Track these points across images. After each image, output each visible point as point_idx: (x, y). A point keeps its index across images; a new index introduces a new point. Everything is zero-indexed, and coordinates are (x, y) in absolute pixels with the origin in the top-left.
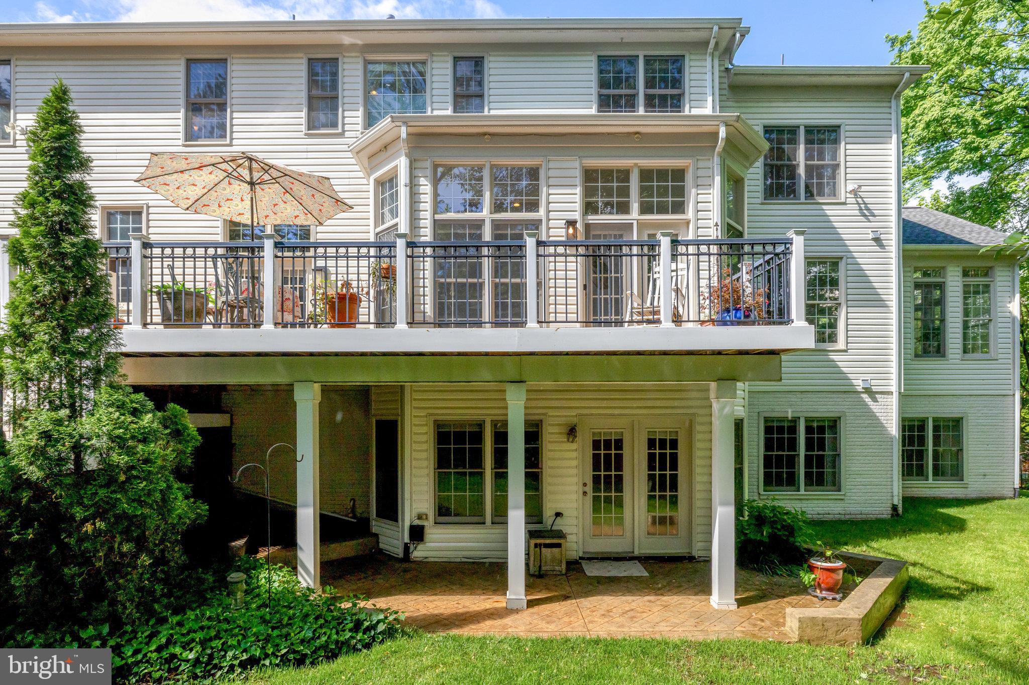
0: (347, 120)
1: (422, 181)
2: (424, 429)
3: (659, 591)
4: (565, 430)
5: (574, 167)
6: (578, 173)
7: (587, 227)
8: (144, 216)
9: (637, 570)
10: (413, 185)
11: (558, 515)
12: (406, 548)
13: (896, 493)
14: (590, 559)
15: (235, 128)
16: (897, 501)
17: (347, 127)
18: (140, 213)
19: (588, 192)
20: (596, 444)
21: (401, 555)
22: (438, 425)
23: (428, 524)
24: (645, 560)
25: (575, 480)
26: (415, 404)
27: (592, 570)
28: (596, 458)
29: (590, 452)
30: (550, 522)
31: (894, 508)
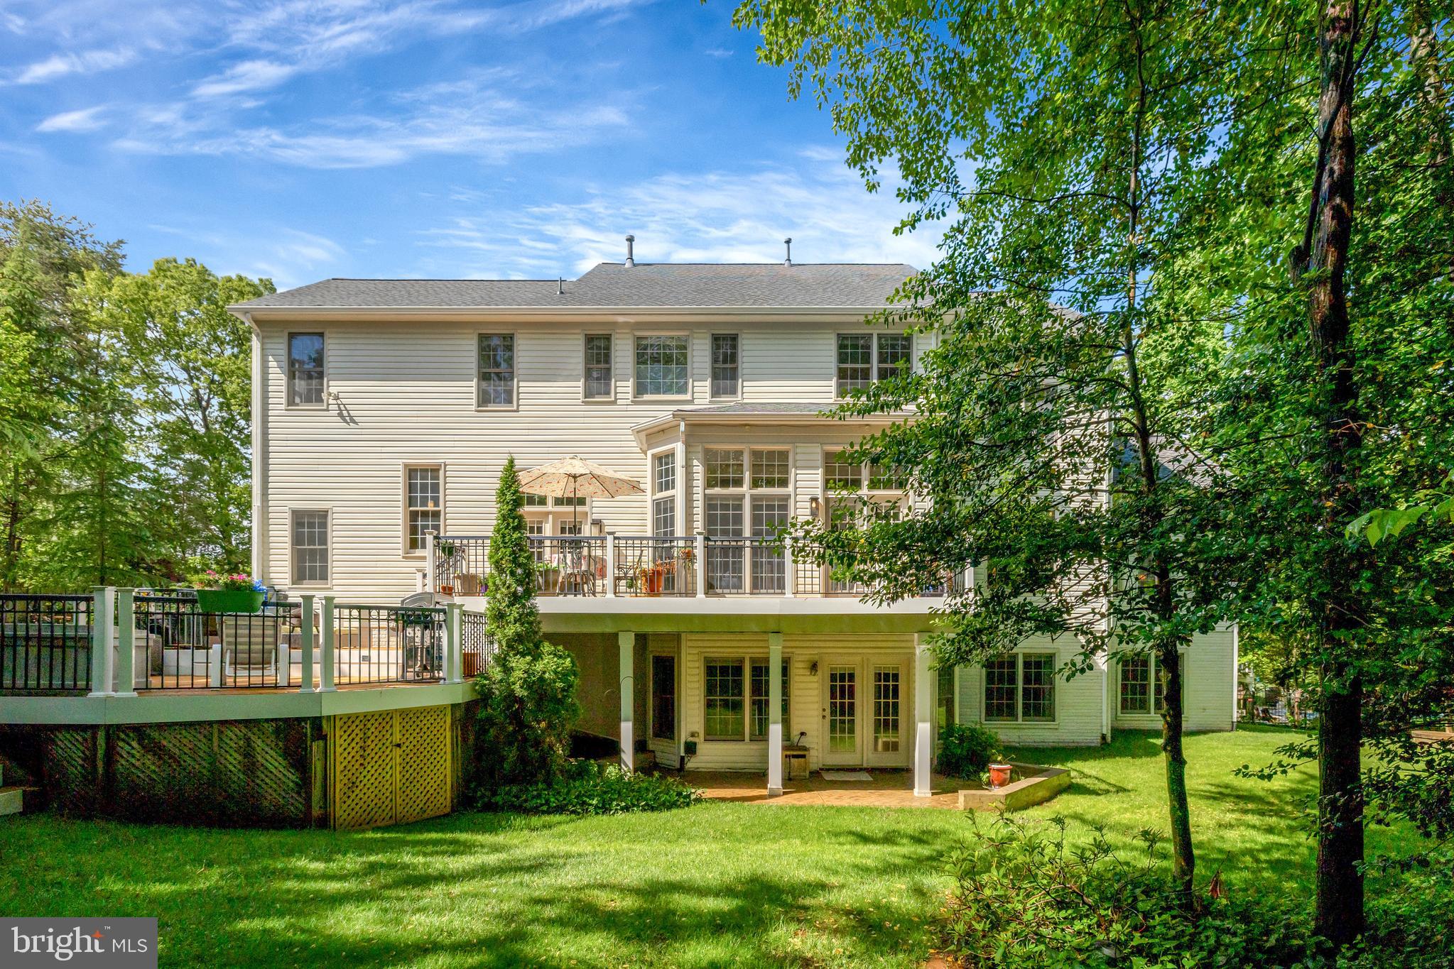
0: (619, 390)
1: (695, 462)
2: (697, 665)
3: (877, 788)
4: (808, 665)
5: (816, 452)
6: (819, 458)
7: (827, 500)
8: (441, 472)
9: (865, 777)
10: (688, 467)
11: (802, 734)
12: (682, 758)
13: (1104, 723)
14: (828, 770)
15: (521, 396)
16: (1106, 730)
17: (619, 396)
18: (438, 470)
19: (829, 470)
20: (833, 678)
21: (677, 765)
22: (707, 660)
23: (699, 740)
24: (871, 771)
25: (816, 706)
26: (690, 644)
27: (828, 777)
28: (833, 689)
29: (828, 683)
30: (796, 740)
31: (1104, 737)
